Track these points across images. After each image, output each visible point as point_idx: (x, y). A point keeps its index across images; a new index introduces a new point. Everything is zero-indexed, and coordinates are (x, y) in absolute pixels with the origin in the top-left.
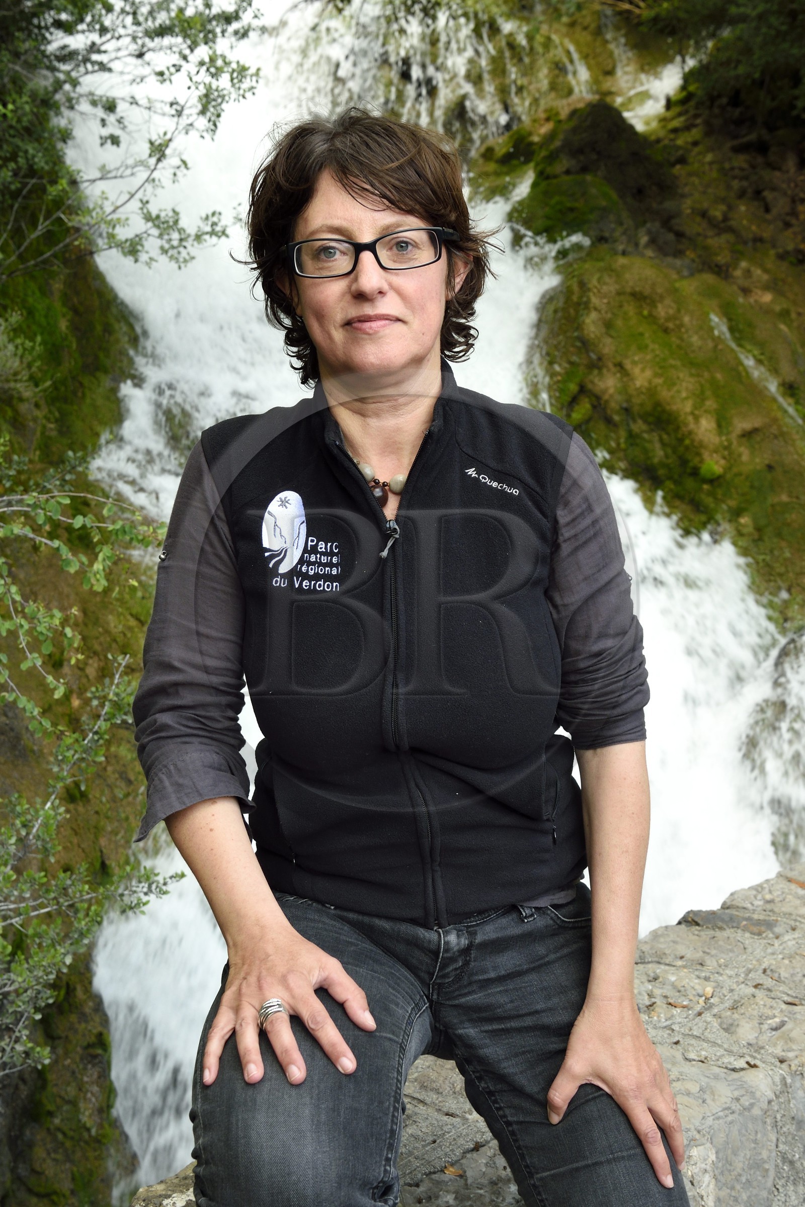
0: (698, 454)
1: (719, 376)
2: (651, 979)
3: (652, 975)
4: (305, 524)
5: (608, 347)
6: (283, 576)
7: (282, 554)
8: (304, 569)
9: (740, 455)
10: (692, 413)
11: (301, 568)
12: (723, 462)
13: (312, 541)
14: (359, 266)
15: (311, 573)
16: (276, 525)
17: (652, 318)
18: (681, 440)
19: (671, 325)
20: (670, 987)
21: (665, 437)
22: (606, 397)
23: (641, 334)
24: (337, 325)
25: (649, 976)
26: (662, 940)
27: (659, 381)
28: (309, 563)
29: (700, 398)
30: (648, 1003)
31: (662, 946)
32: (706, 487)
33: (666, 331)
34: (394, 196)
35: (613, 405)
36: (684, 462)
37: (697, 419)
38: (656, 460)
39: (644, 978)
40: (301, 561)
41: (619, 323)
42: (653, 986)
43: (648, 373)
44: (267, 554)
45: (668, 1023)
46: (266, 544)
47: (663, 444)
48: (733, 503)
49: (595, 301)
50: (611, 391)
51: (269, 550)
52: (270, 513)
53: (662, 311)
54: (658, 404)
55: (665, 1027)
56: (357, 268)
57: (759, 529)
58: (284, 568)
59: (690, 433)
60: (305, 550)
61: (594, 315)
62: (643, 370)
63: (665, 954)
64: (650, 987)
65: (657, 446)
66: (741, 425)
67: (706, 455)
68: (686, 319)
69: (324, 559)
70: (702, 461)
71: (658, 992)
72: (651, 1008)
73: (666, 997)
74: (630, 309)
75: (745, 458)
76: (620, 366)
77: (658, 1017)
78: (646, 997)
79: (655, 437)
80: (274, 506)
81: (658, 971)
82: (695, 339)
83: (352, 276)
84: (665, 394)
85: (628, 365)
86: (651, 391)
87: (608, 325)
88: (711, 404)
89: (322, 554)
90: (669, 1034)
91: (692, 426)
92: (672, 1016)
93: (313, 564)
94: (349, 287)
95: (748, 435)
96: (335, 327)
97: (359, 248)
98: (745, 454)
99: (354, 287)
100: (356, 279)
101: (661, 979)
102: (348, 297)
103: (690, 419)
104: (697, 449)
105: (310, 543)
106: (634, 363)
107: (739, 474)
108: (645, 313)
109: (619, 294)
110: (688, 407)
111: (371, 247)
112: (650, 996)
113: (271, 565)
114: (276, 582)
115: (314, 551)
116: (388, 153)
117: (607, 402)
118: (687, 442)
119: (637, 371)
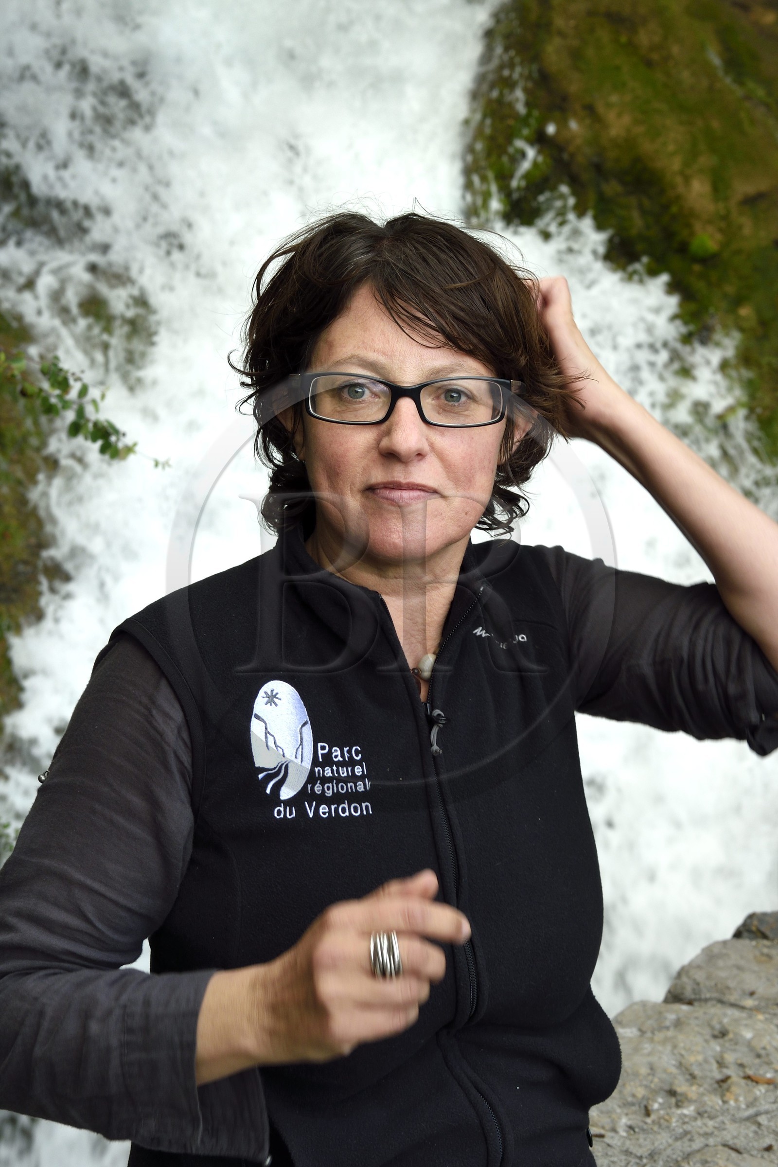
0: (689, 226)
1: (715, 124)
2: (716, 1033)
3: (718, 1027)
4: (309, 726)
5: (574, 85)
6: (288, 803)
7: (281, 773)
8: (318, 789)
9: (740, 227)
10: (682, 173)
11: (312, 789)
12: (719, 237)
13: (323, 748)
14: (394, 418)
15: (329, 793)
16: (267, 732)
17: (631, 47)
18: (666, 207)
19: (655, 56)
20: (745, 1049)
21: (646, 202)
22: (571, 149)
23: (617, 68)
24: (355, 489)
25: (712, 1028)
26: (721, 963)
27: (640, 130)
28: (324, 780)
29: (693, 154)
30: (719, 1077)
31: (722, 974)
32: (697, 268)
33: (649, 64)
34: (456, 330)
35: (580, 159)
36: (669, 235)
37: (687, 180)
38: (634, 232)
39: (707, 1032)
40: (312, 778)
41: (590, 52)
42: (722, 1046)
43: (626, 120)
44: (261, 776)
45: (751, 1111)
46: (259, 762)
47: (643, 212)
48: (730, 289)
49: (559, 22)
50: (579, 141)
51: (262, 770)
52: (257, 717)
53: (644, 38)
54: (637, 160)
55: (748, 1119)
56: (391, 419)
57: (763, 323)
58: (286, 793)
59: (678, 198)
60: (315, 762)
61: (557, 41)
62: (619, 115)
63: (728, 988)
64: (718, 1048)
65: (635, 215)
66: (743, 188)
67: (698, 226)
68: (675, 50)
69: (344, 772)
70: (692, 234)
71: (730, 1058)
72: (725, 1085)
73: (742, 1065)
74: (604, 34)
75: (747, 231)
76: (590, 109)
77: (736, 1100)
78: (715, 1066)
79: (633, 201)
80: (260, 705)
81: (726, 1021)
82: (686, 76)
83: (384, 427)
84: (647, 147)
85: (601, 109)
86: (629, 143)
87: (576, 55)
88: (706, 160)
89: (339, 763)
90: (756, 1133)
91: (681, 189)
92: (756, 1099)
93: (330, 780)
94: (378, 441)
95: (751, 201)
96: (351, 490)
97: (396, 392)
98: (746, 224)
99: (385, 443)
100: (388, 433)
101: (731, 1036)
102: (374, 454)
103: (679, 180)
104: (687, 218)
105: (320, 752)
106: (609, 105)
107: (738, 252)
108: (624, 39)
109: (591, 13)
110: (676, 164)
111: (414, 393)
112: (721, 1064)
113: (268, 791)
114: (279, 812)
115: (328, 760)
116: (450, 272)
117: (572, 156)
118: (674, 209)
119: (611, 116)
